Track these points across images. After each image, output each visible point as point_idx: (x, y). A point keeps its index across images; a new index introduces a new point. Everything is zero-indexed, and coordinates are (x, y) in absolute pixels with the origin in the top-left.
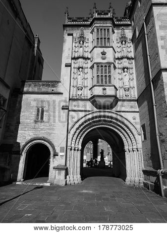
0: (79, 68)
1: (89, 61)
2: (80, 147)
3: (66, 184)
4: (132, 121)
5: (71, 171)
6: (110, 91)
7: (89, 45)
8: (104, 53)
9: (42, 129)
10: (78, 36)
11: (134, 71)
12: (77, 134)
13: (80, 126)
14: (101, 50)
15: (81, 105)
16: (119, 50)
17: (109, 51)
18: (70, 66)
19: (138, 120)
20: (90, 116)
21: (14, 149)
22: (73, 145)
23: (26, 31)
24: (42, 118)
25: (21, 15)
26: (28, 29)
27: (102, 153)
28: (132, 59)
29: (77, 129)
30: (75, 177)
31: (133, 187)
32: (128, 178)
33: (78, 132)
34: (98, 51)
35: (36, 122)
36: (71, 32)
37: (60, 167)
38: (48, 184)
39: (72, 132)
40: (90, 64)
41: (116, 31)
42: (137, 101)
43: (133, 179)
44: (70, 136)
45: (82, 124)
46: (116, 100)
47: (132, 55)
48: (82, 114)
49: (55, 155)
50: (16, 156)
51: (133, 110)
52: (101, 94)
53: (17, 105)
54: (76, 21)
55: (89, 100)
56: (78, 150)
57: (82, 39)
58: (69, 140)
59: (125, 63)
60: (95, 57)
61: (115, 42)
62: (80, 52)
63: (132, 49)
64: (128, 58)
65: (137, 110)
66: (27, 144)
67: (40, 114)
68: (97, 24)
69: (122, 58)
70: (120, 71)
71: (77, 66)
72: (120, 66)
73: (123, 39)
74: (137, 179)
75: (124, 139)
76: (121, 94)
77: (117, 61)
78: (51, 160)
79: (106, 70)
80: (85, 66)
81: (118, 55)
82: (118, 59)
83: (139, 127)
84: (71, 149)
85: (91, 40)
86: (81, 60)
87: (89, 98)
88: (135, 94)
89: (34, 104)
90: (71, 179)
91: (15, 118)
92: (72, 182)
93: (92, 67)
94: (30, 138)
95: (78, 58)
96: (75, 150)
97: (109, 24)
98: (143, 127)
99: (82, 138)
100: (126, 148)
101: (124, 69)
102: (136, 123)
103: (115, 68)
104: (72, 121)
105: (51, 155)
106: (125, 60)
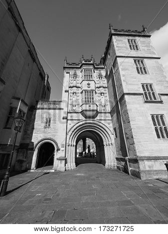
0: (74, 93)
1: (80, 89)
2: (75, 144)
3: (65, 170)
4: (108, 126)
5: (68, 160)
6: (93, 107)
7: (80, 79)
8: (89, 84)
9: (49, 133)
10: (73, 73)
11: (107, 95)
12: (72, 135)
14: (87, 82)
15: (75, 116)
16: (98, 82)
17: (92, 83)
18: (68, 92)
19: (111, 125)
20: (81, 123)
21: (30, 147)
22: (70, 143)
23: (40, 70)
24: (49, 125)
25: (37, 60)
26: (41, 69)
27: (89, 147)
28: (106, 87)
29: (73, 132)
30: (72, 165)
31: (110, 170)
32: (107, 164)
33: (73, 134)
34: (85, 83)
35: (45, 128)
36: (68, 71)
37: (61, 158)
38: (53, 171)
39: (70, 134)
40: (80, 91)
41: (96, 71)
42: (110, 113)
43: (110, 164)
44: (68, 136)
45: (76, 128)
46: (97, 113)
47: (106, 85)
48: (76, 122)
49: (58, 150)
50: (31, 151)
51: (108, 119)
52: (88, 109)
53: (33, 117)
54: (71, 65)
55: (81, 112)
56: (73, 146)
57: (75, 76)
58: (68, 139)
59: (102, 90)
60: (83, 86)
61: (96, 78)
62: (74, 83)
63: (106, 82)
64: (104, 87)
65: (111, 119)
66: (39, 143)
67: (48, 122)
68: (84, 67)
69: (100, 87)
70: (99, 95)
71: (72, 92)
72: (99, 92)
73: (100, 76)
74: (112, 164)
75: (103, 138)
76: (100, 109)
77: (97, 89)
78: (55, 153)
79: (90, 94)
80: (77, 92)
81: (98, 85)
82: (98, 87)
83: (112, 129)
84: (69, 146)
85: (81, 76)
86: (75, 88)
87: (80, 111)
88: (108, 109)
90: (69, 166)
91: (31, 125)
92: (69, 168)
93: (82, 93)
94: (41, 139)
95: (73, 87)
96: (71, 146)
97: (91, 67)
98: (115, 129)
99: (76, 139)
100: (105, 143)
101: (101, 93)
102: (110, 127)
103: (96, 93)
104: (69, 127)
105: (56, 150)
106: (102, 88)
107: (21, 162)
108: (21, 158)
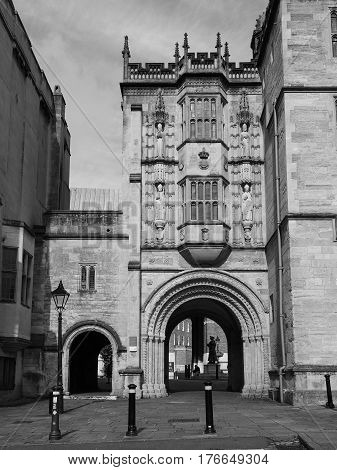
0: (156, 184)
1: (176, 168)
2: (163, 336)
3: (142, 398)
4: (255, 288)
5: (148, 376)
7: (176, 133)
8: (204, 156)
9: (94, 306)
10: (153, 110)
11: (262, 189)
12: (156, 313)
13: (162, 298)
14: (198, 148)
15: (161, 259)
16: (235, 142)
17: (215, 151)
18: (140, 181)
19: (265, 286)
20: (180, 280)
21: (48, 343)
22: (150, 333)
24: (92, 284)
27: (212, 345)
28: (261, 163)
29: (158, 303)
31: (255, 399)
32: (246, 386)
33: (158, 309)
34: (194, 149)
35: (82, 292)
36: (137, 101)
37: (131, 370)
38: (114, 398)
39: (148, 310)
40: (177, 177)
41: (229, 98)
42: (265, 249)
43: (253, 386)
44: (145, 317)
45: (167, 294)
46: (227, 249)
47: (259, 154)
48: (164, 277)
49: (121, 350)
50: (51, 354)
51: (258, 267)
52: (199, 239)
53: (44, 261)
54: (146, 72)
55: (179, 248)
56: (159, 341)
57: (160, 117)
58: (144, 325)
59: (246, 172)
60: (187, 162)
61: (228, 124)
62: (158, 149)
63: (261, 141)
64: (252, 162)
65: (265, 267)
67: (89, 276)
68: (191, 88)
69: (240, 162)
70: (236, 189)
71: (152, 178)
72: (236, 178)
73: (244, 119)
74: (259, 386)
75: (242, 321)
76: (236, 236)
77: (230, 168)
78: (114, 359)
79: (208, 190)
80: (168, 178)
81: (232, 155)
82: (233, 163)
83: (266, 298)
84: (147, 341)
85: (178, 120)
86: (159, 167)
87: (177, 245)
88: (261, 236)
89: (74, 258)
90: (150, 389)
91: (42, 286)
92: (151, 394)
93: (182, 183)
94: (73, 322)
95: (154, 162)
96: (154, 341)
97: (214, 87)
98: (271, 297)
99: (166, 319)
100: (245, 335)
101: (243, 185)
102: (261, 291)
103: (226, 183)
104: (147, 290)
105: (115, 352)
106: (246, 166)
107: (34, 378)
108: (32, 369)
